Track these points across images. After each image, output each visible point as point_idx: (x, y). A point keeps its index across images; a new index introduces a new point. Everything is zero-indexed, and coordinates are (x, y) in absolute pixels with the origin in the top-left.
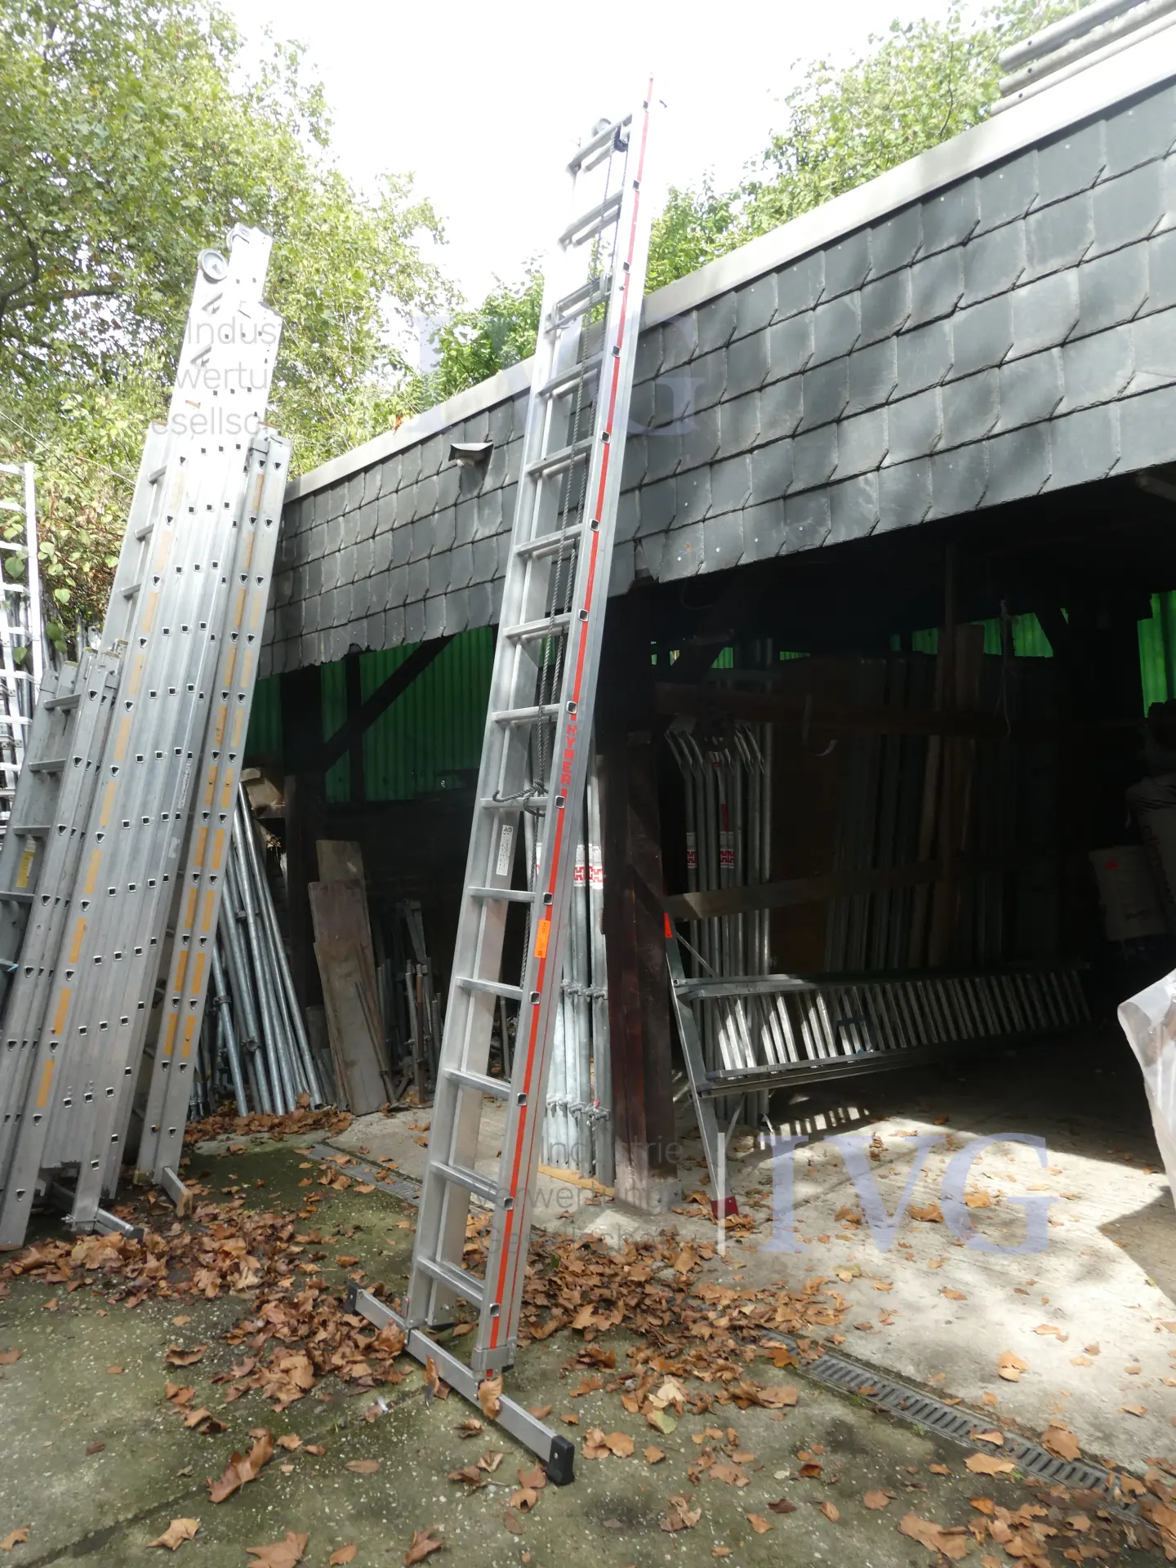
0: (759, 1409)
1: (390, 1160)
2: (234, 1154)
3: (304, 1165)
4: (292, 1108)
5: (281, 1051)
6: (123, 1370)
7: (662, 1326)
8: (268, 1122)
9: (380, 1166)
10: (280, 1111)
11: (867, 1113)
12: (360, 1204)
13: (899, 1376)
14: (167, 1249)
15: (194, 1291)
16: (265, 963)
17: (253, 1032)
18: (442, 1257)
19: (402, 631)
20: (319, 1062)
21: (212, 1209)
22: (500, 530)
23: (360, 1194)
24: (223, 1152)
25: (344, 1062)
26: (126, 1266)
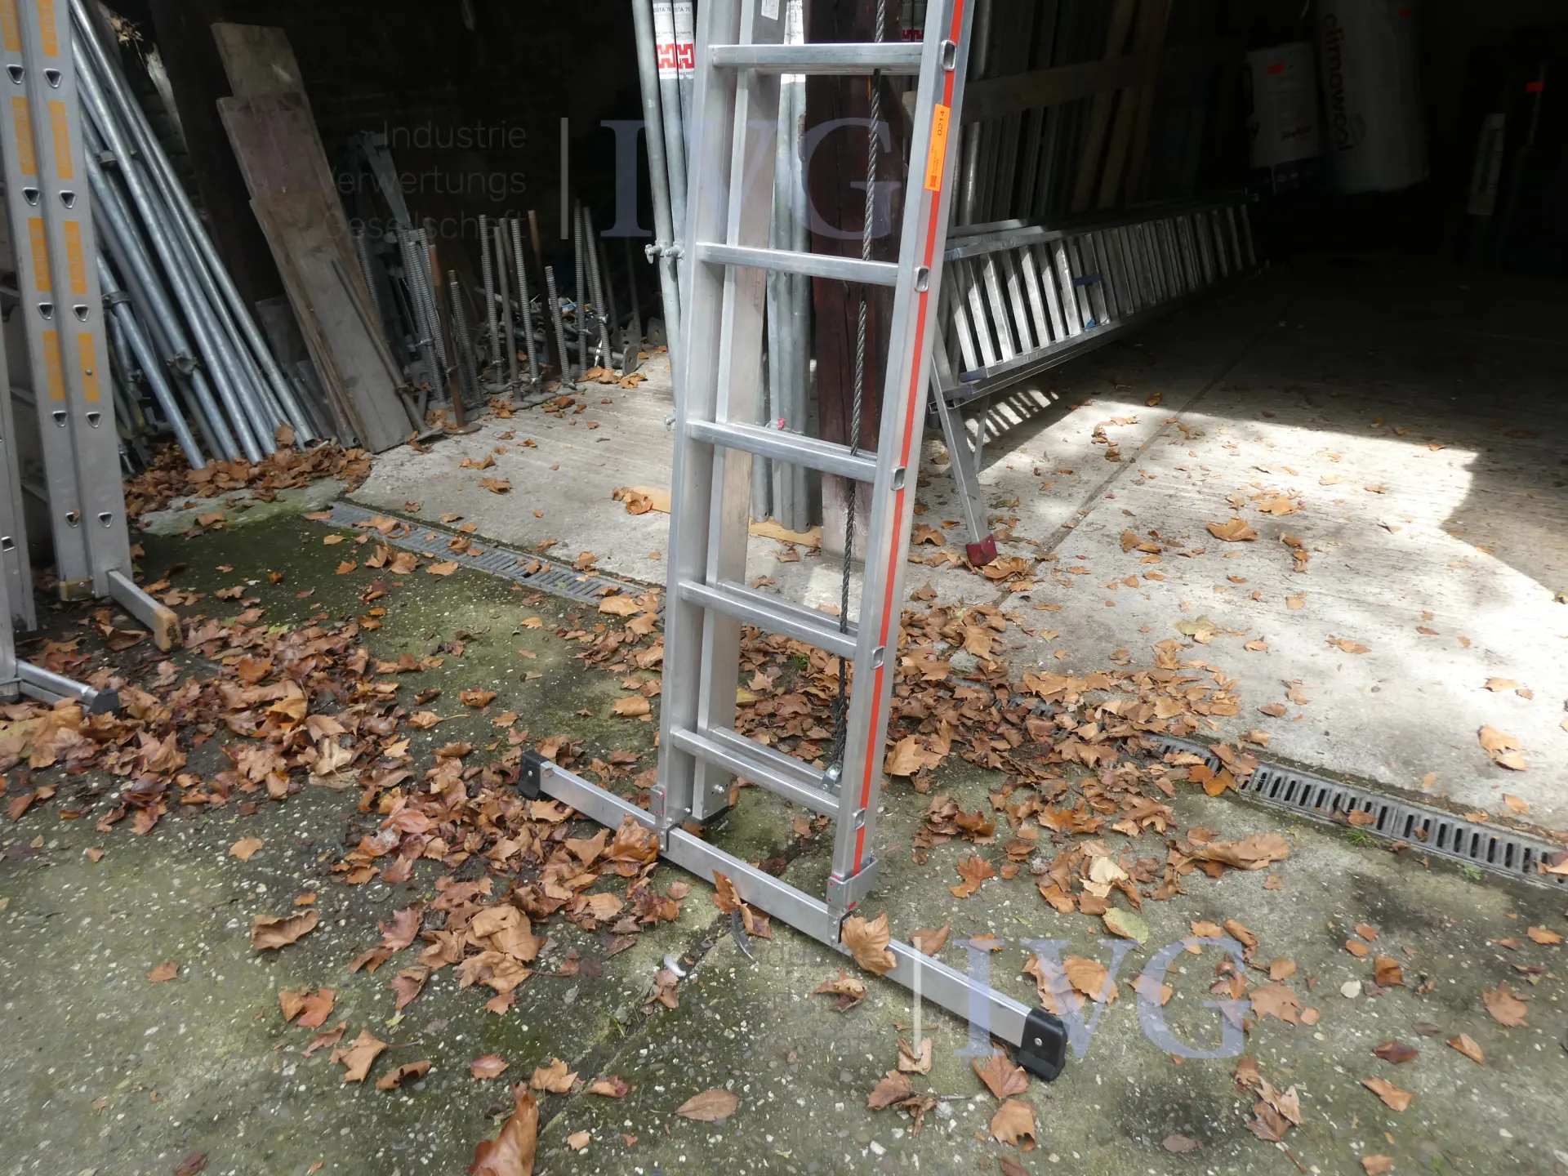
0: (1237, 873)
1: (460, 519)
2: (209, 529)
3: (330, 540)
4: (271, 448)
5: (233, 370)
6: (179, 971)
7: (1011, 750)
8: (241, 474)
9: (448, 529)
10: (255, 456)
11: (1056, 397)
12: (451, 595)
13: (1377, 785)
14: (165, 716)
15: (247, 787)
16: (170, 236)
17: (181, 346)
18: (711, 721)
20: (295, 380)
21: (213, 630)
23: (439, 579)
24: (187, 527)
25: (340, 379)
26: (105, 752)
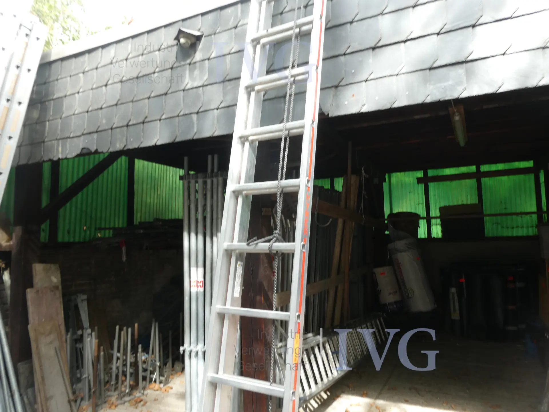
11: (329, 394)
19: (124, 140)
22: (206, 83)
25: (45, 397)
